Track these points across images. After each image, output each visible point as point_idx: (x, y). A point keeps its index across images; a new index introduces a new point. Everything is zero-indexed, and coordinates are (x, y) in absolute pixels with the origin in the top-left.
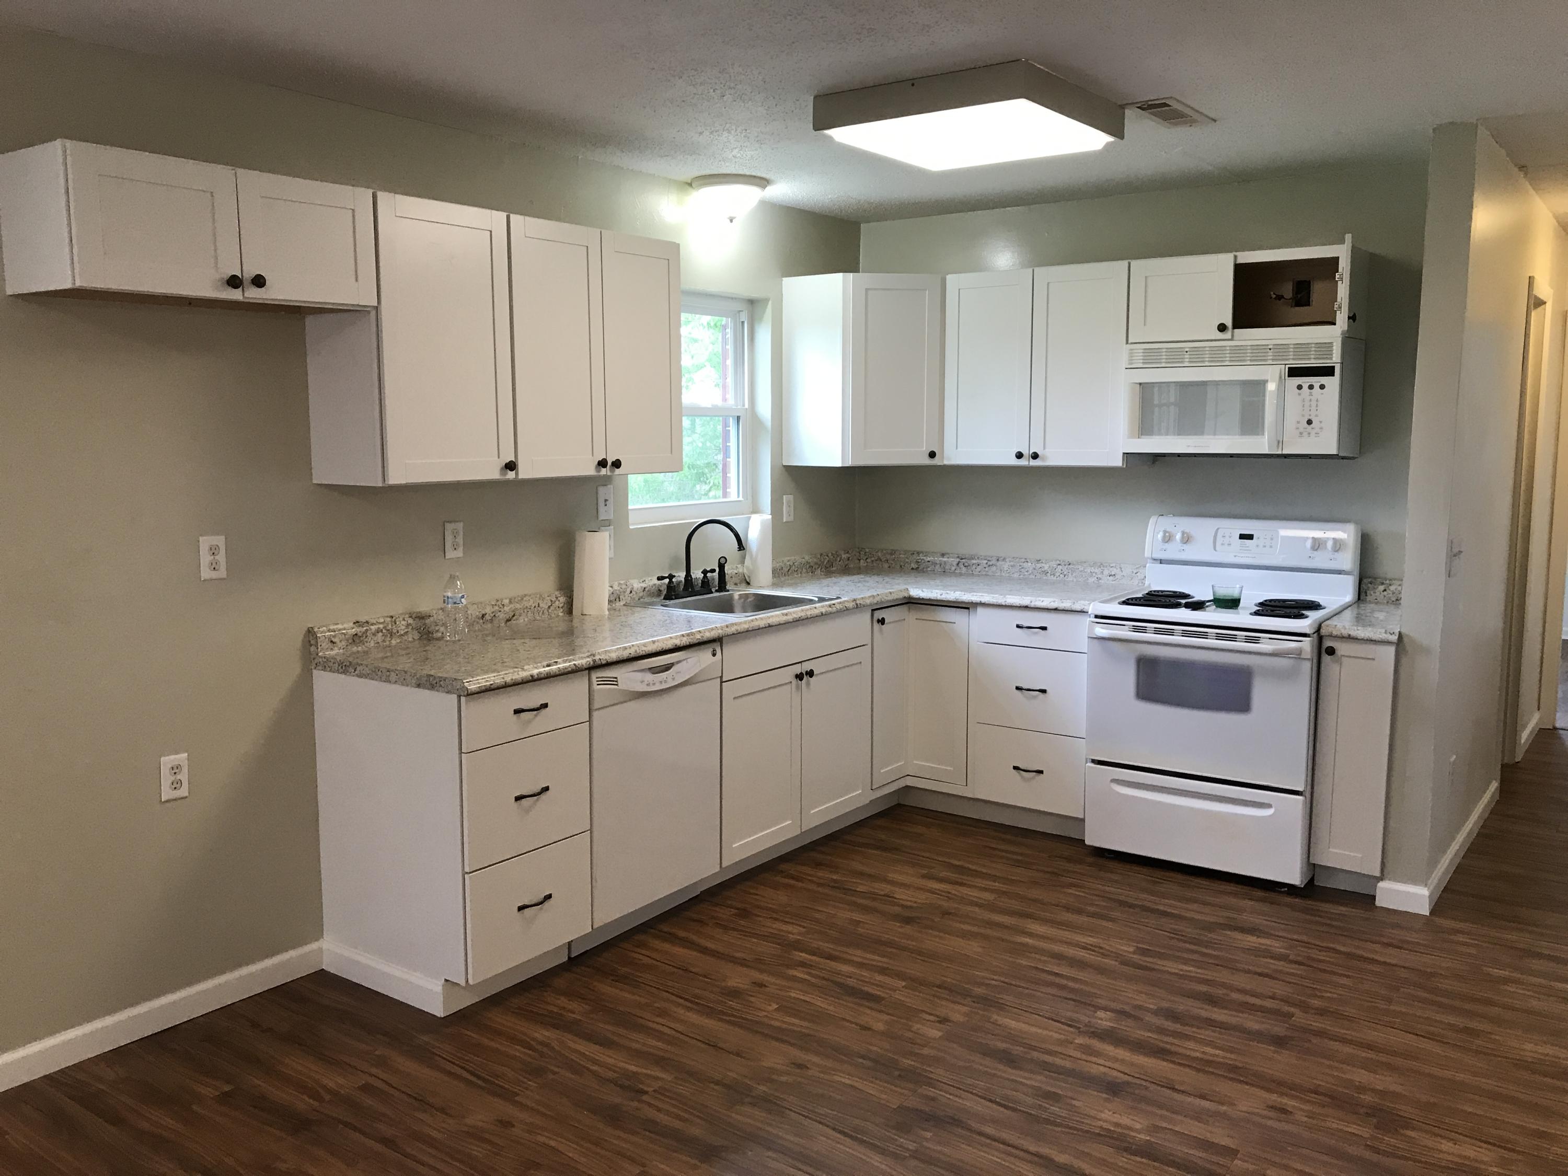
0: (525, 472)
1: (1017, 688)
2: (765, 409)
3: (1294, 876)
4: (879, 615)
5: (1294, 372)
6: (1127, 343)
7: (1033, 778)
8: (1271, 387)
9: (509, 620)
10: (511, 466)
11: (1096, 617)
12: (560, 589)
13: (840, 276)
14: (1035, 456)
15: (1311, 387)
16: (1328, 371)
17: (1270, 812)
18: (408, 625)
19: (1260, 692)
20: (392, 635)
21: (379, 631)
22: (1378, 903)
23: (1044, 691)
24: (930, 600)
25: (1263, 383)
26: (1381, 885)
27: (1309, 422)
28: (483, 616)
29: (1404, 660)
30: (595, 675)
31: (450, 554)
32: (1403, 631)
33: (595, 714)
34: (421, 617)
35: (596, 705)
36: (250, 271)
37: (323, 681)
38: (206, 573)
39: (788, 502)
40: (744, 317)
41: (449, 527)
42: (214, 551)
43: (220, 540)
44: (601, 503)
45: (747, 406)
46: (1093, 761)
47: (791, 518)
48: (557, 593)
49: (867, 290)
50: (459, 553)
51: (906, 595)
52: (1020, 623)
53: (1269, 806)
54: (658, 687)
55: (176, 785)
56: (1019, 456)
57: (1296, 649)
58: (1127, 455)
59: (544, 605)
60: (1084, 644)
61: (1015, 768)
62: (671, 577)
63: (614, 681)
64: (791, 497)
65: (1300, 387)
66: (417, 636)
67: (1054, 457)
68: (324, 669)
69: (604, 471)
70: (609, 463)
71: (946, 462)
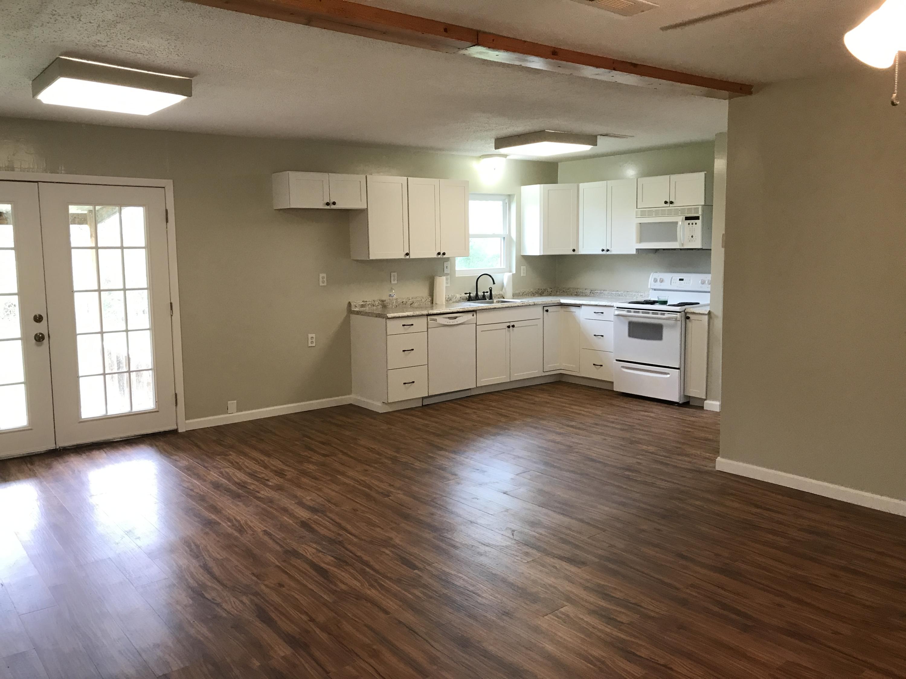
0: (412, 256)
1: (594, 335)
2: (514, 235)
3: (675, 398)
4: (546, 308)
5: (687, 218)
6: (637, 208)
7: (599, 368)
8: (680, 223)
9: (411, 304)
10: (407, 254)
11: (617, 308)
12: (430, 295)
13: (539, 185)
14: (608, 250)
15: (692, 224)
16: (697, 218)
17: (668, 376)
18: (379, 303)
19: (666, 333)
20: (374, 306)
21: (369, 304)
22: (705, 408)
23: (602, 336)
24: (567, 304)
25: (676, 223)
26: (705, 402)
27: (692, 237)
28: (403, 302)
29: (711, 321)
30: (429, 317)
31: (393, 282)
32: (712, 310)
33: (429, 329)
34: (383, 301)
35: (429, 327)
36: (332, 201)
37: (353, 317)
38: (321, 284)
39: (523, 269)
40: (507, 201)
41: (392, 274)
42: (323, 278)
43: (325, 275)
44: (445, 268)
45: (507, 233)
46: (617, 360)
47: (525, 275)
48: (429, 297)
49: (548, 190)
50: (396, 282)
51: (559, 302)
52: (595, 311)
53: (669, 374)
54: (451, 324)
55: (312, 342)
56: (603, 250)
57: (675, 317)
58: (638, 250)
59: (423, 300)
60: (612, 318)
61: (594, 364)
62: (470, 293)
63: (435, 320)
64: (525, 267)
65: (689, 224)
66: (381, 307)
67: (614, 251)
68: (353, 314)
69: (439, 256)
70: (441, 253)
71: (580, 253)
